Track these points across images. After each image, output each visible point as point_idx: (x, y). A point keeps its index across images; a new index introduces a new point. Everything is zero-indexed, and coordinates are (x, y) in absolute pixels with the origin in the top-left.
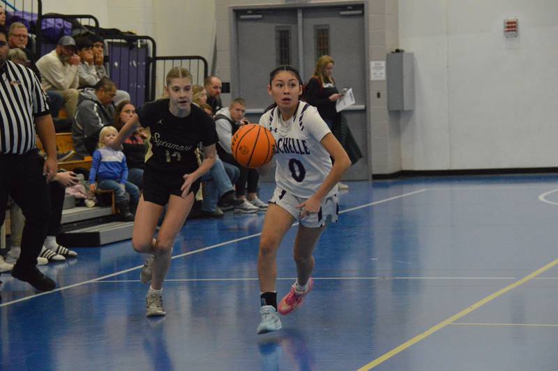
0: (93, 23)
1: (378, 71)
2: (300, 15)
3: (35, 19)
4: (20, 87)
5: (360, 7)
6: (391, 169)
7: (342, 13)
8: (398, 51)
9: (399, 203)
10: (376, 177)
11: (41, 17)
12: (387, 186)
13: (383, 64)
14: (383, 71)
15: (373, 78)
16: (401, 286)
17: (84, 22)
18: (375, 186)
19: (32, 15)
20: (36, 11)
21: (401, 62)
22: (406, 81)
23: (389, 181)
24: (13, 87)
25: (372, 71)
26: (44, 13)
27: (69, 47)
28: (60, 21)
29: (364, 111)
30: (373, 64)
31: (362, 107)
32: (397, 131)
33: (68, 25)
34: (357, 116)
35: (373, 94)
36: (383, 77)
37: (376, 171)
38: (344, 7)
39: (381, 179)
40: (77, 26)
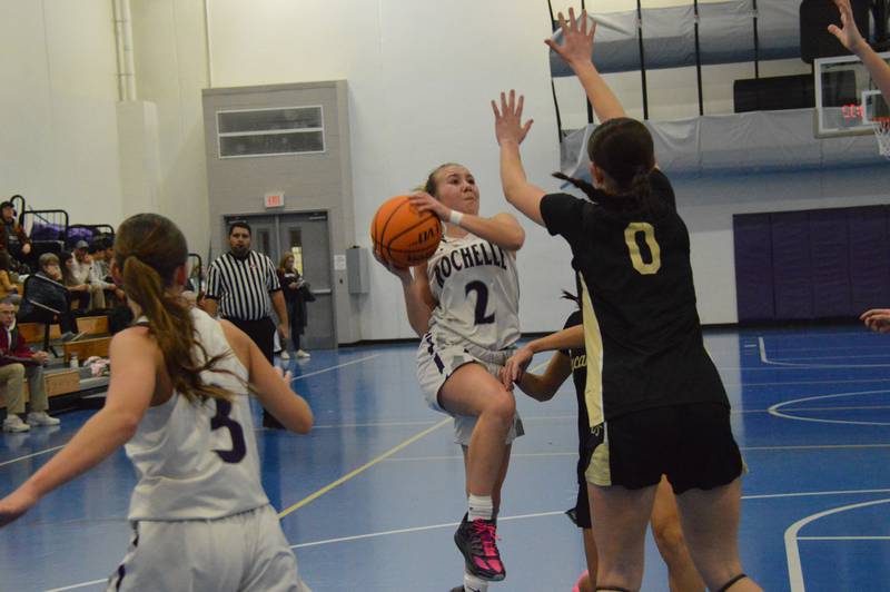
0: (109, 231)
1: (340, 263)
2: (277, 220)
3: (64, 229)
4: (257, 269)
5: (324, 213)
6: (353, 339)
7: (311, 218)
8: (355, 247)
9: (360, 365)
10: (341, 346)
11: (68, 228)
12: (350, 352)
13: (344, 257)
14: (344, 263)
15: (336, 268)
16: (363, 433)
17: (103, 230)
18: (343, 353)
19: (60, 226)
20: (64, 223)
21: (358, 256)
22: (362, 275)
23: (352, 349)
24: (252, 272)
25: (336, 263)
26: (70, 224)
27: (83, 249)
28: (83, 230)
29: (330, 294)
30: (336, 257)
31: (328, 291)
32: (357, 309)
33: (90, 233)
34: (326, 298)
35: (337, 281)
36: (344, 267)
37: (341, 340)
38: (311, 214)
39: (347, 348)
40: (98, 233)
